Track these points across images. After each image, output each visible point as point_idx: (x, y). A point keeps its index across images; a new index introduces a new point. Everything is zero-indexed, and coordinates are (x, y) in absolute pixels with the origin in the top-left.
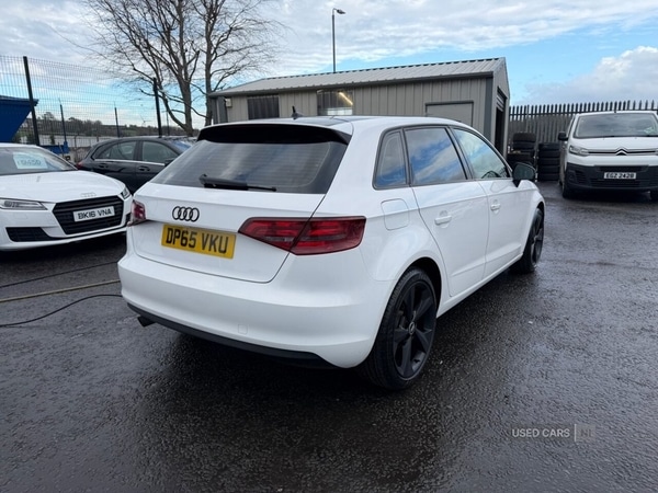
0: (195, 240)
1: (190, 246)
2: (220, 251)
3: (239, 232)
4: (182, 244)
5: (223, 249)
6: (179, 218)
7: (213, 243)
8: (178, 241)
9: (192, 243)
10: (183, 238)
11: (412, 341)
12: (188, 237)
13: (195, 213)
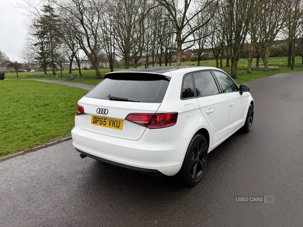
0: (106, 122)
2: (117, 127)
3: (125, 119)
4: (100, 124)
5: (118, 126)
6: (99, 113)
7: (114, 123)
8: (98, 122)
9: (105, 123)
10: (101, 121)
11: (197, 165)
12: (103, 121)
13: (106, 111)
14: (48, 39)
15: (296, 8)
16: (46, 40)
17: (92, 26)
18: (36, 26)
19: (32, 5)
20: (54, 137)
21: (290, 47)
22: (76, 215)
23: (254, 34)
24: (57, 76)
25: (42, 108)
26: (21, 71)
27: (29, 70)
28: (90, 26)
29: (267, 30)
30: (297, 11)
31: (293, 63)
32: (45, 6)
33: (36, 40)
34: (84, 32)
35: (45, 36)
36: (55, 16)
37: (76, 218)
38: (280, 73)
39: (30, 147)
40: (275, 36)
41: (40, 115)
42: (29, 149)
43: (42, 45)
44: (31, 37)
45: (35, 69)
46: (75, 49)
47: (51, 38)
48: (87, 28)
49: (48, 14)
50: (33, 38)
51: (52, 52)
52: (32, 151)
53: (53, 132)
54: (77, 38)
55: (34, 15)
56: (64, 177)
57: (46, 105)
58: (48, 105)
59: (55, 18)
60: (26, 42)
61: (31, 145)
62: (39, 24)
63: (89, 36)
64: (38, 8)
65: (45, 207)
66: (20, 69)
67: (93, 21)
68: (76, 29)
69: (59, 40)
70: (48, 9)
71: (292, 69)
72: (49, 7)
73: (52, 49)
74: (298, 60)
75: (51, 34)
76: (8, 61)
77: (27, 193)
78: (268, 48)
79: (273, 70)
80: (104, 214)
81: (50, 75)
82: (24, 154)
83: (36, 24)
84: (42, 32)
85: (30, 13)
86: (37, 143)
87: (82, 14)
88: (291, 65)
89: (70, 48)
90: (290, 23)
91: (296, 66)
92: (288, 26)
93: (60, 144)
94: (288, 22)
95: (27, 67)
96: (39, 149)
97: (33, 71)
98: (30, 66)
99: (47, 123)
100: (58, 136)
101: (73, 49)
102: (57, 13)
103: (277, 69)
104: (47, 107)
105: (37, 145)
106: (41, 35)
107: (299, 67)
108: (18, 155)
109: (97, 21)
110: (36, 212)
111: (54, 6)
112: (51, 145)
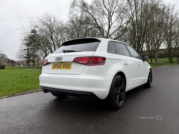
0: (61, 66)
1: (60, 68)
2: (68, 68)
3: (73, 61)
4: (57, 68)
5: (68, 67)
6: (57, 60)
7: (66, 66)
8: (56, 67)
9: (60, 67)
10: (58, 66)
11: (119, 96)
12: (59, 65)
13: (61, 58)
14: (32, 47)
15: (170, 31)
16: (31, 47)
17: (57, 40)
18: (26, 40)
19: (25, 29)
20: (28, 90)
21: (169, 52)
22: (37, 123)
23: (148, 44)
24: (35, 67)
25: (24, 78)
26: (15, 66)
27: (19, 65)
28: (56, 40)
29: (155, 42)
30: (171, 32)
31: (172, 61)
32: (32, 30)
33: (25, 47)
34: (53, 43)
35: (31, 45)
36: (37, 35)
37: (37, 124)
38: (165, 65)
39: (13, 94)
40: (160, 45)
41: (22, 81)
42: (12, 95)
43: (28, 50)
44: (22, 46)
45: (23, 64)
46: (47, 53)
47: (34, 46)
48: (54, 41)
49: (33, 34)
50: (24, 47)
51: (34, 54)
52: (14, 96)
53: (29, 88)
54: (48, 46)
55: (25, 34)
56: (32, 106)
57: (26, 77)
58: (28, 77)
59: (37, 36)
60: (19, 48)
61: (14, 93)
62: (28, 39)
63: (55, 45)
64: (28, 31)
65: (17, 119)
66: (14, 65)
67: (58, 37)
68: (48, 42)
69: (38, 48)
70: (34, 31)
71: (172, 63)
72: (34, 30)
73: (34, 52)
74: (175, 59)
75: (34, 44)
76: (8, 59)
77: (6, 113)
78: (157, 51)
79: (161, 64)
80: (56, 122)
81: (31, 67)
82: (8, 97)
83: (26, 39)
84: (29, 43)
85: (23, 33)
86: (18, 92)
87: (52, 33)
88: (171, 62)
89: (44, 52)
90: (168, 38)
91: (174, 62)
92: (167, 40)
93: (32, 93)
94: (166, 38)
95: (19, 63)
96: (18, 95)
97: (22, 65)
98: (20, 63)
99: (26, 84)
100: (31, 89)
101: (46, 52)
102: (38, 33)
103: (163, 63)
104: (27, 78)
105: (18, 93)
106: (28, 45)
107: (176, 63)
108: (5, 98)
109: (60, 38)
110: (10, 122)
111: (37, 29)
112: (27, 93)
